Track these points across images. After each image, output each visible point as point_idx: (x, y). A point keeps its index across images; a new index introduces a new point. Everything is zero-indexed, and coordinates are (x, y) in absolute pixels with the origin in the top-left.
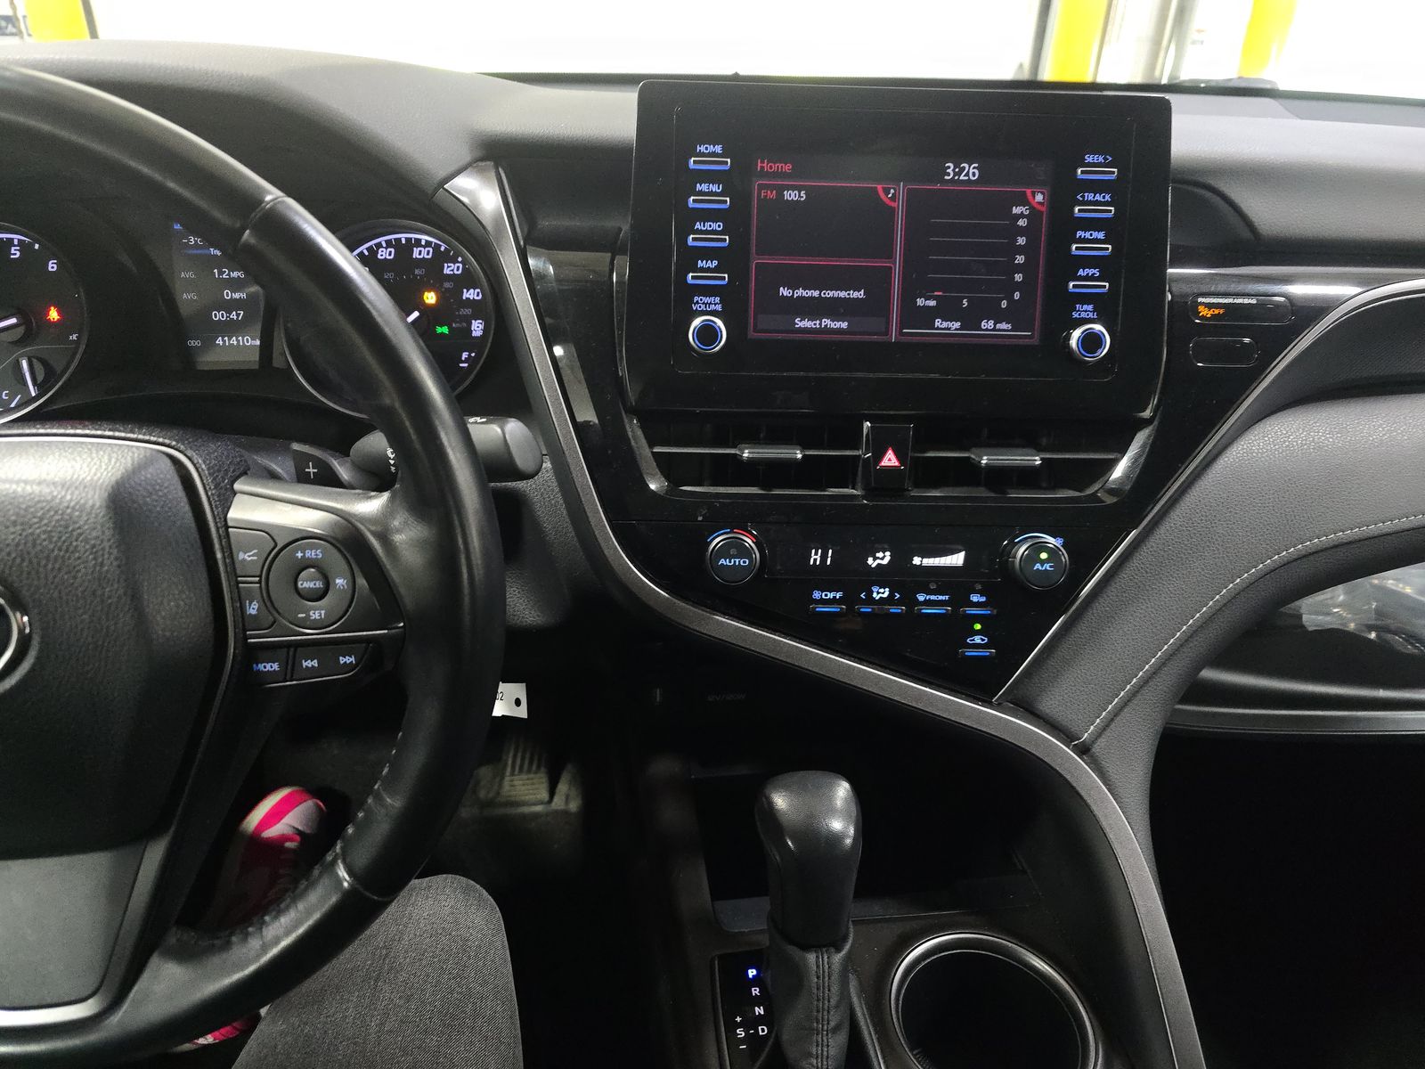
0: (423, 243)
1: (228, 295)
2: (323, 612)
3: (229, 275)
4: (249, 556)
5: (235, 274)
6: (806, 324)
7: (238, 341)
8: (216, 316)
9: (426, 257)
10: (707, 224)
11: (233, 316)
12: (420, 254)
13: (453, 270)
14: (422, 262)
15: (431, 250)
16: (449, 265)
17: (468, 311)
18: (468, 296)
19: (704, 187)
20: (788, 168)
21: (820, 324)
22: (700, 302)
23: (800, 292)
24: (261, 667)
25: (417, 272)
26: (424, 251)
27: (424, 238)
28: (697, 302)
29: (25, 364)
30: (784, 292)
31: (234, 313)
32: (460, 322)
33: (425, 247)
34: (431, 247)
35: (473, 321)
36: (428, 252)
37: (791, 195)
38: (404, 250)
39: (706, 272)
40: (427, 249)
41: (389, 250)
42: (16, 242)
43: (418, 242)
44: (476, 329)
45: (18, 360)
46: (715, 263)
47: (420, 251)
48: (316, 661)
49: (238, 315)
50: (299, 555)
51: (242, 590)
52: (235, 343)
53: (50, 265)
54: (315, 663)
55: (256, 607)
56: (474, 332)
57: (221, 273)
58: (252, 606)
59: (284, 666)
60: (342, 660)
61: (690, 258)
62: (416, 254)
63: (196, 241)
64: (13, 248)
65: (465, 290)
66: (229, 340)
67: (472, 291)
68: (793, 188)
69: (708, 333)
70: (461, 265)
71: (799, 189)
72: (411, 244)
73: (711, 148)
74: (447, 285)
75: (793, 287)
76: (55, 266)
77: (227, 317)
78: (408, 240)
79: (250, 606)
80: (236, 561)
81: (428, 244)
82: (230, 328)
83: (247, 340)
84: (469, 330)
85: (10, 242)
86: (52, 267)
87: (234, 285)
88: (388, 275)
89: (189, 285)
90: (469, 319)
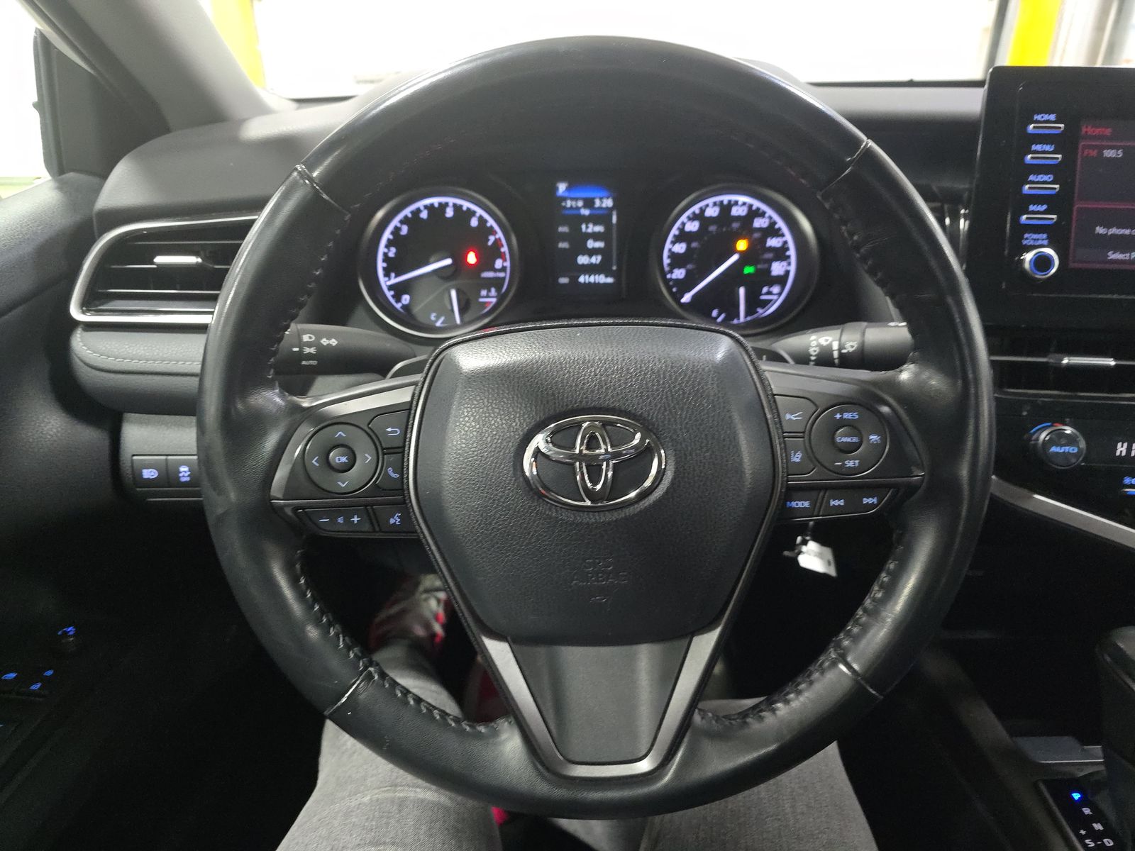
0: (740, 203)
1: (591, 244)
2: (857, 461)
3: (593, 229)
4: (796, 417)
5: (597, 228)
6: (1118, 256)
7: (595, 279)
8: (581, 260)
9: (741, 214)
10: (1040, 176)
11: (593, 260)
12: (737, 212)
13: (761, 224)
14: (738, 218)
15: (746, 208)
16: (759, 220)
17: (770, 256)
18: (771, 243)
19: (1039, 147)
20: (1108, 132)
21: (1130, 256)
22: (1029, 238)
23: (1114, 231)
24: (794, 504)
25: (734, 226)
26: (741, 210)
27: (741, 199)
28: (1027, 239)
29: (454, 294)
30: (1100, 230)
31: (594, 258)
32: (763, 264)
33: (741, 206)
34: (745, 206)
35: (773, 263)
36: (744, 210)
37: (1109, 153)
39: (1038, 214)
40: (743, 208)
41: (714, 208)
42: (451, 204)
43: (736, 203)
44: (775, 269)
45: (449, 291)
46: (1045, 207)
47: (738, 210)
48: (842, 501)
49: (597, 259)
50: (838, 416)
51: (787, 442)
52: (593, 281)
54: (842, 503)
55: (800, 456)
56: (773, 271)
57: (587, 227)
58: (796, 456)
59: (813, 505)
60: (865, 501)
61: (1024, 203)
62: (734, 211)
63: (571, 204)
64: (448, 209)
65: (769, 239)
66: (589, 278)
67: (774, 240)
68: (1112, 148)
69: (1042, 262)
70: (767, 220)
71: (1117, 148)
72: (731, 205)
73: (1046, 117)
74: (755, 235)
75: (1108, 226)
76: (476, 222)
77: (589, 261)
79: (794, 455)
80: (782, 420)
81: (744, 204)
82: (591, 269)
83: (602, 279)
84: (769, 270)
85: (447, 204)
86: (474, 222)
87: (596, 236)
88: (713, 228)
89: (563, 237)
90: (770, 262)
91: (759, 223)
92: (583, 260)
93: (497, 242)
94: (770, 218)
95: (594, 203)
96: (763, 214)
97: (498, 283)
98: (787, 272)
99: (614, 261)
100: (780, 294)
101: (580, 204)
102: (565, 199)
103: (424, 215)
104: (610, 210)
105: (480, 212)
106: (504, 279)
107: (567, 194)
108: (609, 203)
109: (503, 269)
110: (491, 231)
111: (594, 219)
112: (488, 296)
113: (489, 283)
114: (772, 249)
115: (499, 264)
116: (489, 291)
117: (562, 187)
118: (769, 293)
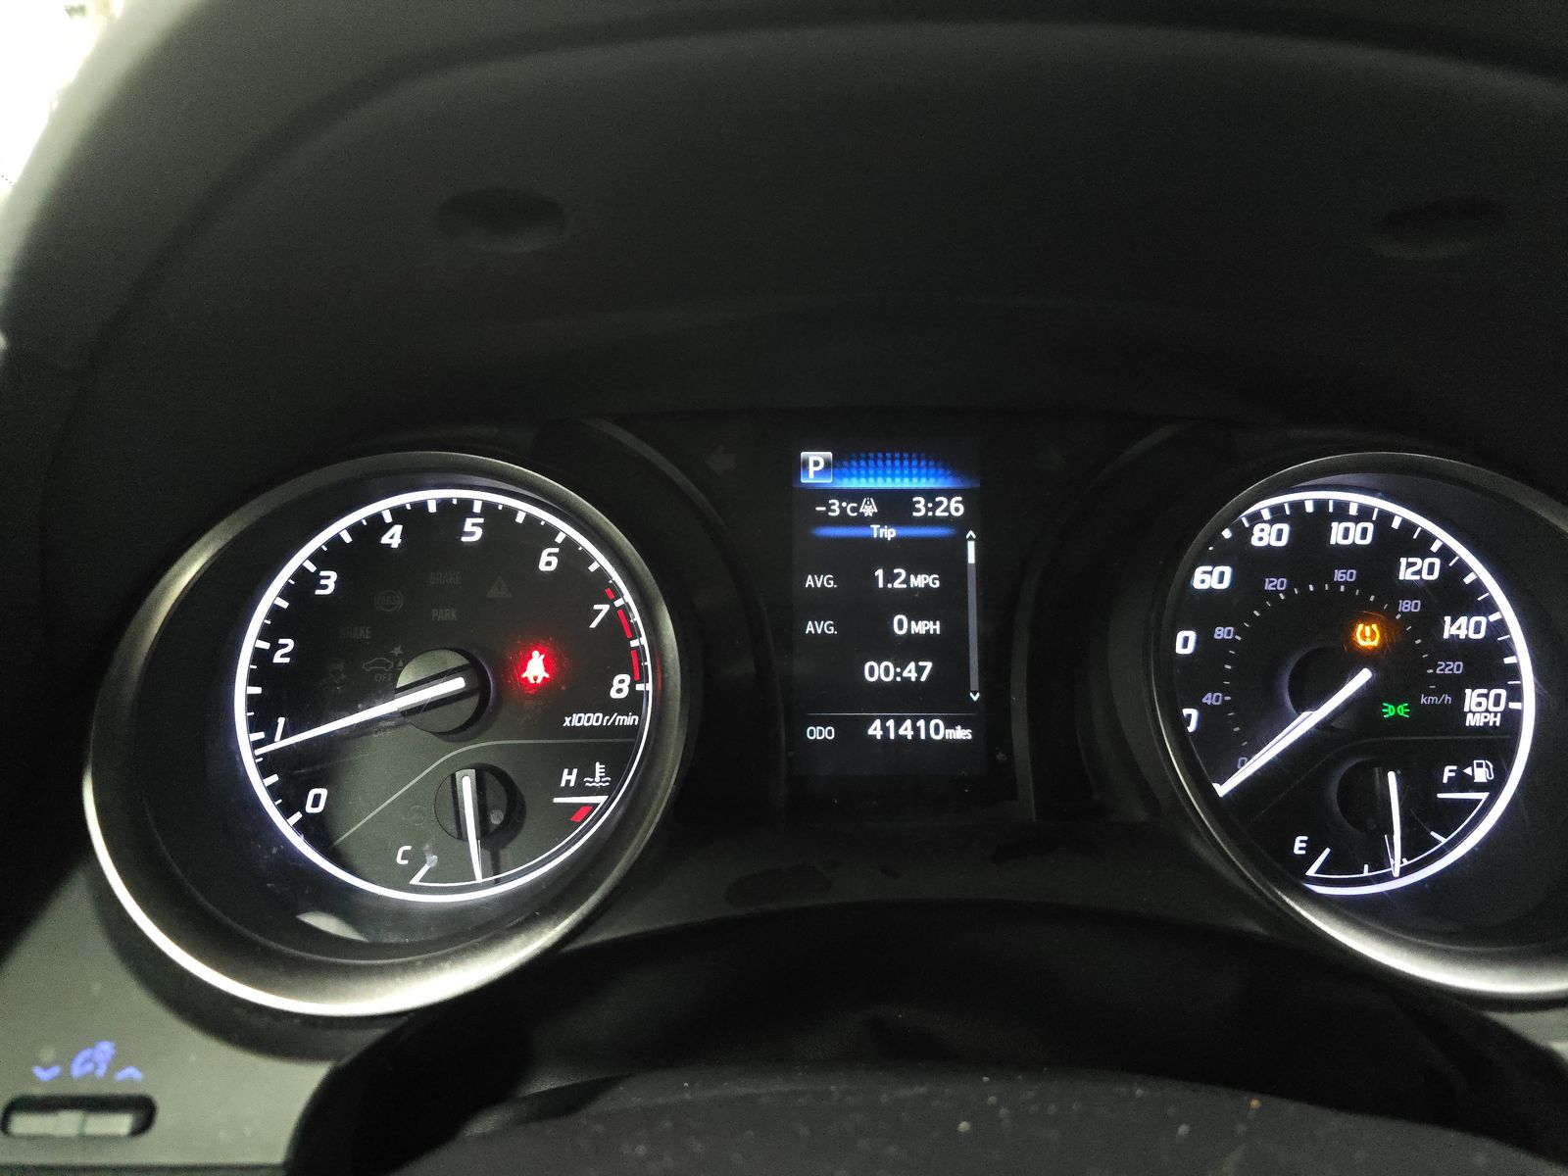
0: (1353, 511)
1: (902, 625)
3: (907, 581)
5: (919, 581)
7: (916, 729)
8: (872, 674)
9: (1359, 542)
11: (910, 672)
12: (1346, 536)
13: (1419, 572)
14: (1349, 555)
15: (1370, 527)
16: (1411, 560)
17: (1455, 667)
18: (1454, 631)
25: (1338, 575)
26: (1355, 530)
27: (1355, 500)
29: (467, 785)
31: (912, 665)
32: (1438, 693)
33: (1357, 520)
34: (1369, 519)
35: (1468, 691)
36: (1364, 531)
38: (1310, 527)
40: (1362, 525)
41: (1278, 526)
42: (477, 508)
43: (1341, 512)
44: (1474, 709)
45: (453, 776)
47: (1347, 530)
49: (920, 670)
52: (910, 734)
53: (544, 558)
56: (1470, 716)
57: (890, 577)
62: (1337, 534)
63: (843, 510)
64: (469, 521)
65: (1448, 619)
66: (898, 726)
67: (1463, 620)
70: (1437, 561)
72: (1325, 516)
74: (1408, 606)
76: (555, 561)
77: (896, 674)
78: (1321, 505)
81: (1365, 513)
82: (900, 699)
83: (939, 730)
84: (1457, 710)
85: (466, 506)
86: (548, 561)
87: (917, 604)
88: (1274, 584)
89: (821, 604)
90: (1456, 687)
91: (1411, 570)
92: (878, 671)
93: (618, 617)
94: (1446, 553)
95: (912, 507)
96: (1422, 546)
97: (613, 747)
98: (1512, 719)
99: (974, 680)
100: (1494, 787)
101: (869, 509)
102: (824, 495)
103: (393, 538)
104: (959, 525)
105: (566, 530)
106: (635, 731)
107: (827, 481)
108: (956, 507)
109: (633, 703)
110: (601, 587)
111: (912, 554)
112: (580, 789)
113: (586, 749)
114: (1460, 648)
115: (620, 686)
116: (587, 771)
117: (815, 460)
118: (1464, 783)
